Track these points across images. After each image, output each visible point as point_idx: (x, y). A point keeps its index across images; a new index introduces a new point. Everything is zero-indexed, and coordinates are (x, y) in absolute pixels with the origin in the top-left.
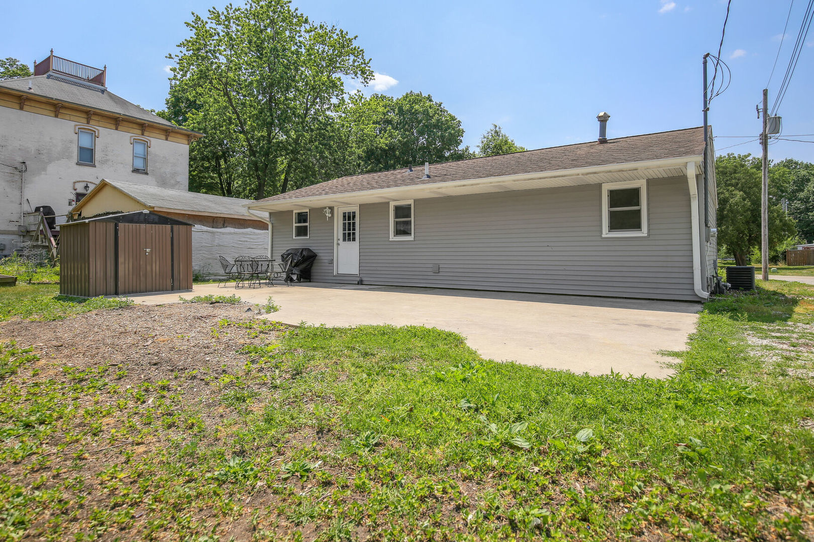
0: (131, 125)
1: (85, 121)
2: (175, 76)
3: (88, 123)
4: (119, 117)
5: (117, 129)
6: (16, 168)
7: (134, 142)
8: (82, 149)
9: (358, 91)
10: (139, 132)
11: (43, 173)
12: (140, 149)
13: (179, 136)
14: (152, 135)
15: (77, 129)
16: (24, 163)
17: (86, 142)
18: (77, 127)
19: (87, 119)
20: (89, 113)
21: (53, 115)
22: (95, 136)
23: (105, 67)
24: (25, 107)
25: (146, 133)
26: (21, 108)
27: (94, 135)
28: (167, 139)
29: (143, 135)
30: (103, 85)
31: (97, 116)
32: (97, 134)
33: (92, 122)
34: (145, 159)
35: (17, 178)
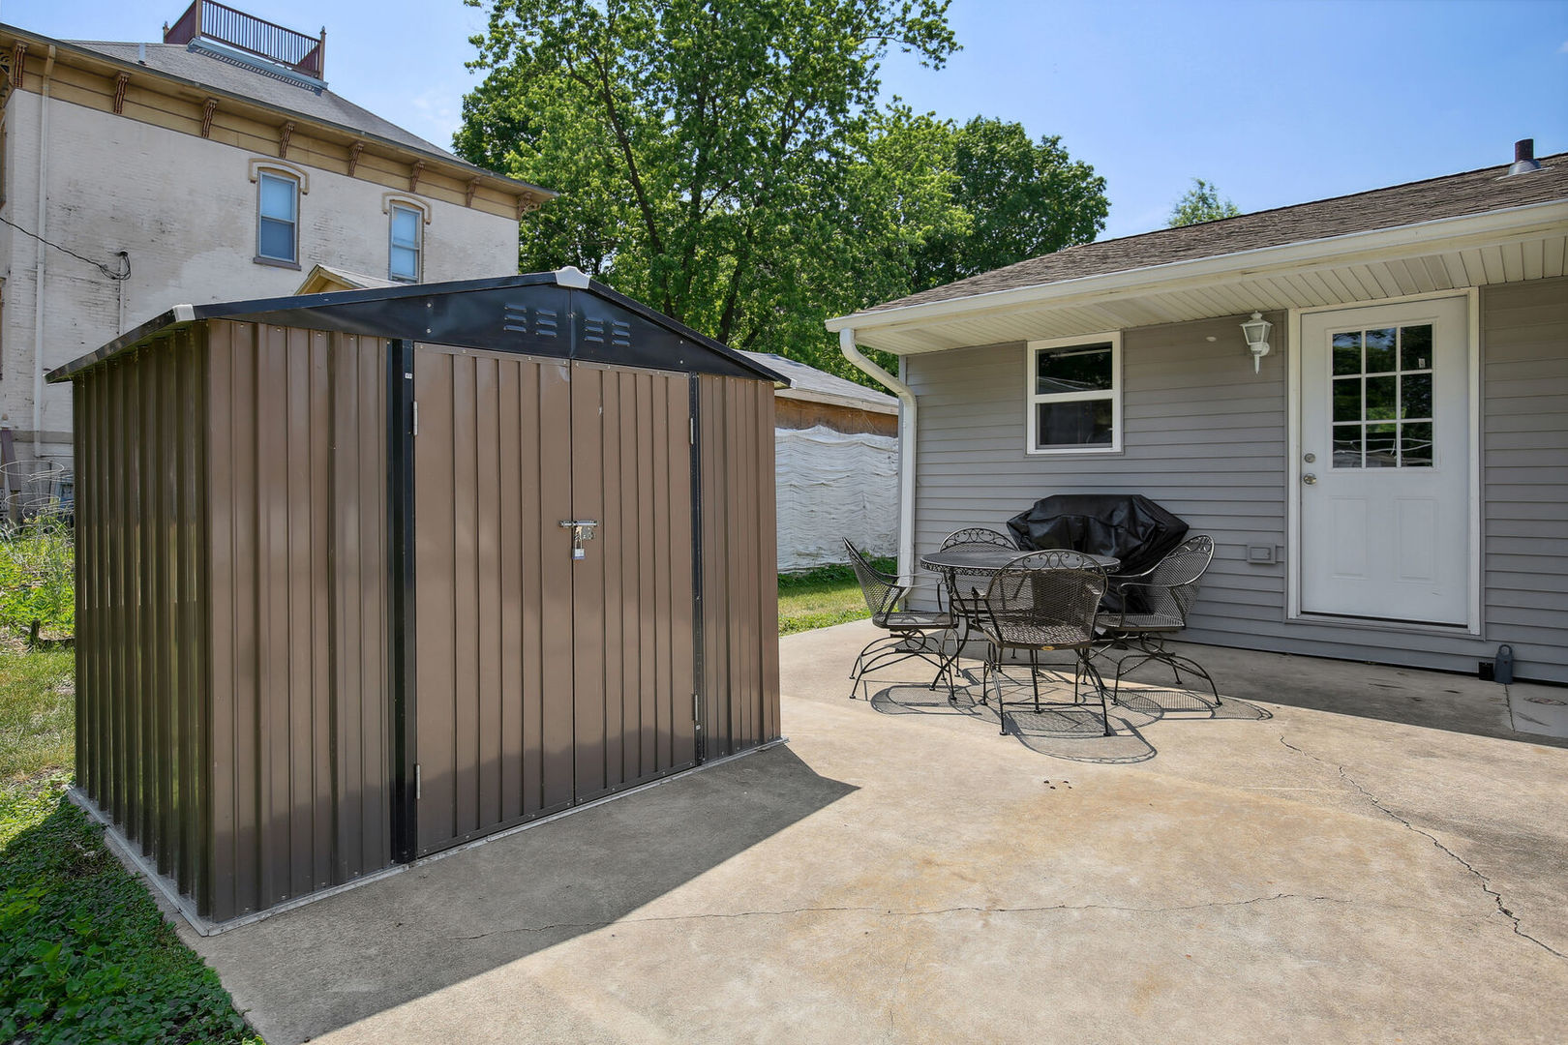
0: (384, 165)
1: (273, 149)
2: (483, 57)
3: (282, 155)
4: (356, 142)
5: (350, 174)
6: (103, 268)
7: (394, 208)
8: (266, 223)
9: (896, 99)
10: (404, 183)
11: (171, 282)
12: (405, 228)
13: (495, 196)
14: (434, 191)
15: (255, 171)
16: (124, 254)
17: (276, 204)
18: (256, 165)
19: (280, 143)
20: (284, 129)
21: (195, 129)
22: (299, 190)
23: (323, 33)
24: (128, 108)
25: (420, 187)
26: (117, 110)
27: (295, 188)
28: (468, 205)
29: (412, 190)
30: (318, 74)
31: (304, 139)
32: (302, 186)
33: (291, 154)
34: (418, 253)
35: (106, 293)
